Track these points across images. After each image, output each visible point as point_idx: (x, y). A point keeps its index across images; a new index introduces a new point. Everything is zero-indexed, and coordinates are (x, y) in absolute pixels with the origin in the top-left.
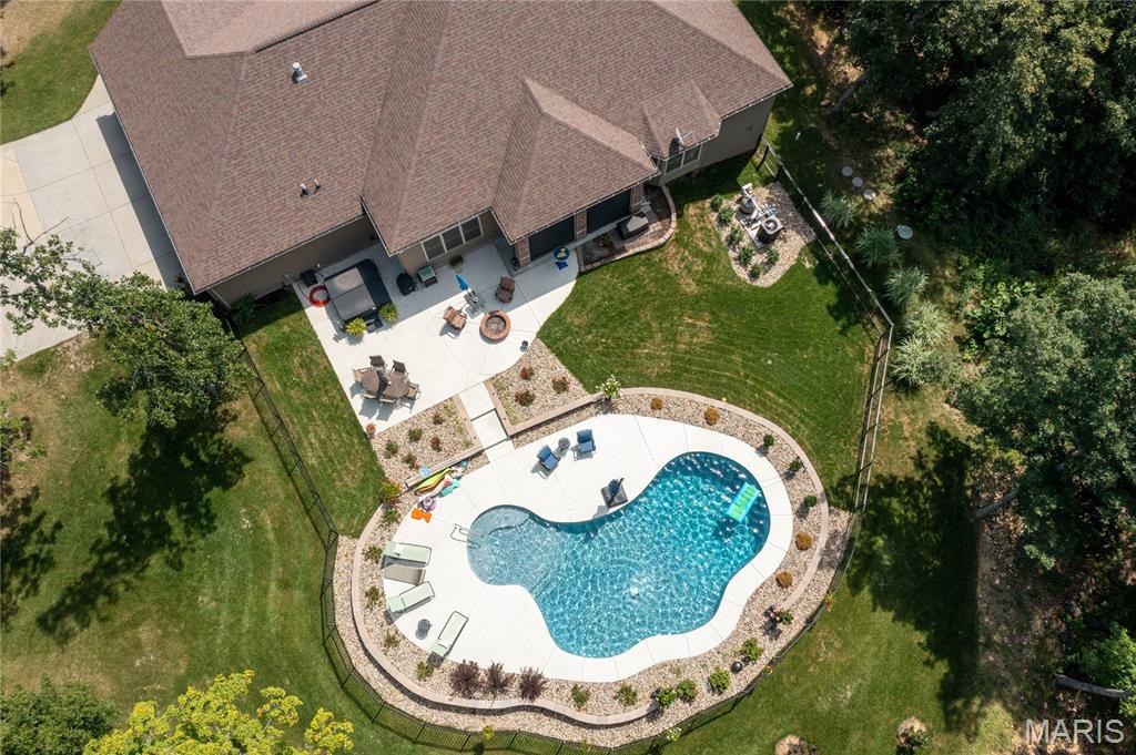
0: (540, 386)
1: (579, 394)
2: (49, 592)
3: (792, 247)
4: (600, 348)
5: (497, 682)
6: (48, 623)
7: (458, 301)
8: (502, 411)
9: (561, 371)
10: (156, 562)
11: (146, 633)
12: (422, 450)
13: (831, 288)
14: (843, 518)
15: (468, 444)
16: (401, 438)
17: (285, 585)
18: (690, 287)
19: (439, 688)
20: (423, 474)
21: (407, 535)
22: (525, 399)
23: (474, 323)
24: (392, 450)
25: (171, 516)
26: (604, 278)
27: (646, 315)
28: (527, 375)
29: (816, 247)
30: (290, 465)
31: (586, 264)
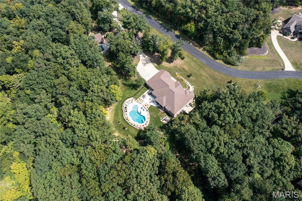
0: (147, 106)
1: (147, 109)
2: (125, 82)
3: (165, 122)
4: (151, 109)
5: (126, 109)
6: (123, 83)
7: (152, 99)
8: (144, 104)
9: (149, 107)
10: (129, 87)
11: (124, 89)
12: (140, 100)
13: (163, 126)
14: (143, 129)
15: (141, 103)
16: (141, 99)
17: (129, 95)
18: (158, 115)
19: (125, 106)
21: (134, 101)
22: (146, 106)
23: (151, 101)
24: (140, 98)
25: (132, 87)
26: (157, 108)
27: (155, 112)
28: (148, 105)
29: (166, 124)
30: (137, 93)
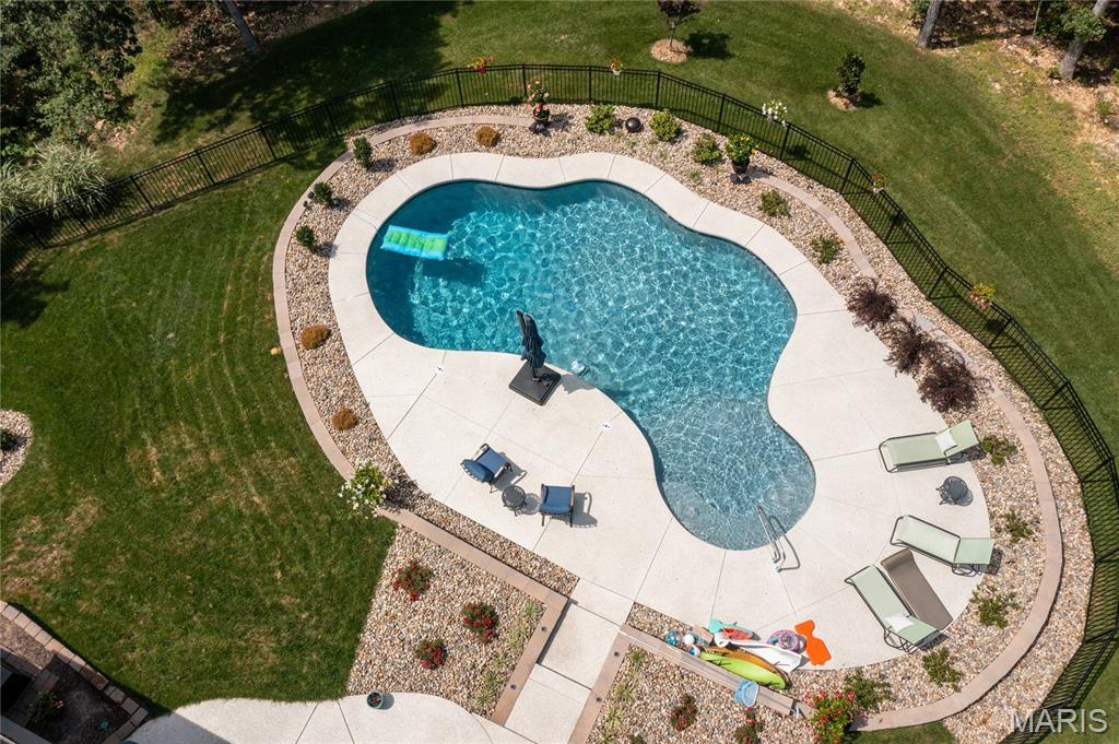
0: (436, 615)
1: (411, 535)
4: (298, 569)
8: (534, 646)
9: (386, 599)
15: (638, 657)
18: (85, 511)
20: (752, 696)
22: (483, 621)
26: (138, 661)
27: (182, 541)
28: (434, 655)
31: (126, 716)
